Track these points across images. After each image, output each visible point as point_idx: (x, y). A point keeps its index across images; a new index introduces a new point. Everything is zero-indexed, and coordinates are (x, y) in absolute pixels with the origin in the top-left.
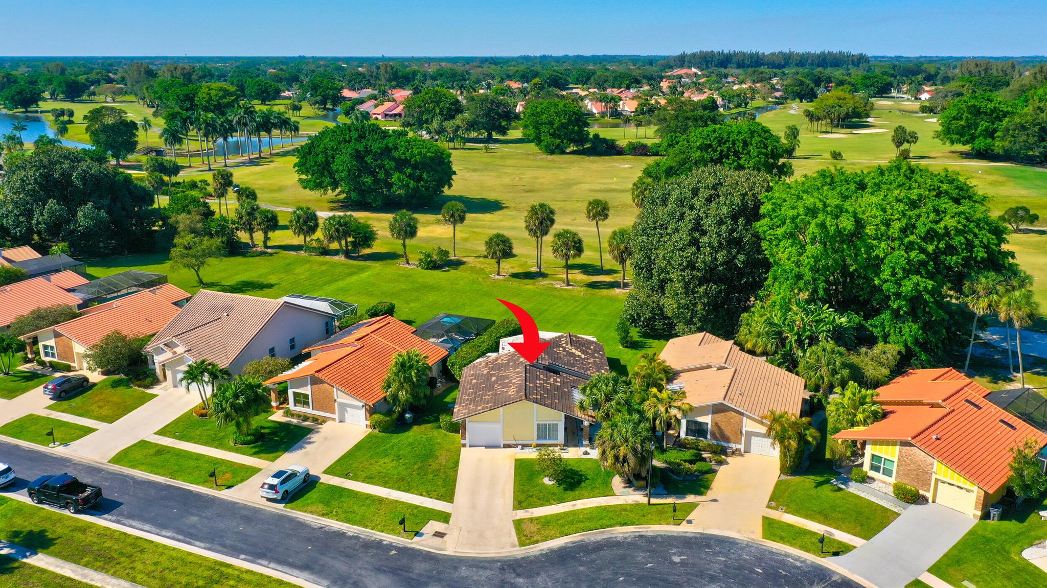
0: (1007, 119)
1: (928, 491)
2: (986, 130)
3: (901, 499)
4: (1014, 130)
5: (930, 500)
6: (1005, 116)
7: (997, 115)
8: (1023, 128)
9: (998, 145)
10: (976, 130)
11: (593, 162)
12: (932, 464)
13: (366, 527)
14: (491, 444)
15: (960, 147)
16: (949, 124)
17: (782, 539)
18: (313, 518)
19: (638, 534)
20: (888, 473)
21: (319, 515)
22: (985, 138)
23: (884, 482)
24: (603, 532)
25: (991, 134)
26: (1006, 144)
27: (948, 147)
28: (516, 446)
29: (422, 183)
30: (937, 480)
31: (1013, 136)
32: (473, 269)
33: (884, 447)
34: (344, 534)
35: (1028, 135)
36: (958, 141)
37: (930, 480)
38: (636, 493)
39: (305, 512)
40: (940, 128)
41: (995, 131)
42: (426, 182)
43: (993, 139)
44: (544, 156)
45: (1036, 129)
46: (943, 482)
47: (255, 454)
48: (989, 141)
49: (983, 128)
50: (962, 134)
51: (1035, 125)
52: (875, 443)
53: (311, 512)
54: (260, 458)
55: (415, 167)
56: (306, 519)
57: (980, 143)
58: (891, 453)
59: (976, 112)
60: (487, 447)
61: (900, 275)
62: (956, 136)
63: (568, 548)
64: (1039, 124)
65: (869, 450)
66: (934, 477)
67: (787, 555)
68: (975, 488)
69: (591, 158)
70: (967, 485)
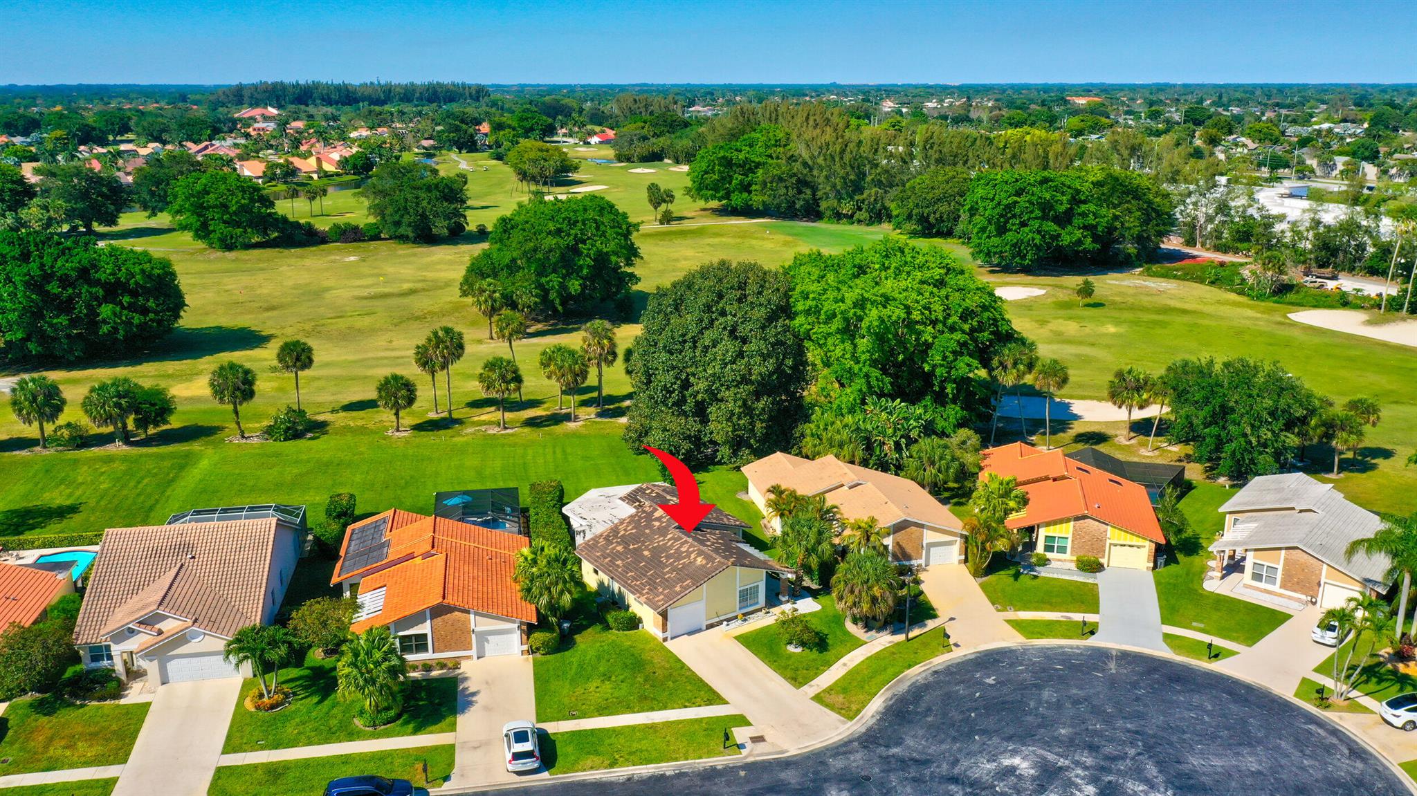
0: (760, 171)
1: (1103, 557)
2: (741, 183)
3: (1086, 571)
4: (771, 182)
5: (1105, 566)
6: (757, 167)
7: (749, 167)
8: (781, 179)
9: (757, 199)
10: (730, 183)
11: (302, 257)
12: (1106, 531)
13: (676, 760)
14: (693, 629)
15: (714, 204)
16: (702, 178)
17: (1042, 635)
18: (604, 773)
19: (930, 671)
20: (1062, 550)
21: (606, 768)
22: (741, 192)
23: (1059, 560)
24: (899, 681)
25: (746, 188)
26: (766, 198)
27: (701, 203)
28: (721, 623)
29: (152, 316)
30: (1111, 544)
31: (772, 190)
32: (346, 430)
33: (1058, 526)
34: (663, 776)
35: (786, 187)
36: (713, 197)
37: (1104, 546)
38: (881, 634)
39: (585, 770)
40: (690, 184)
41: (750, 185)
42: (156, 313)
43: (750, 192)
44: (219, 254)
45: (794, 180)
46: (1115, 545)
47: (416, 731)
48: (745, 195)
49: (738, 182)
50: (716, 190)
51: (791, 177)
52: (1048, 524)
53: (592, 768)
54: (431, 733)
55: (134, 294)
56: (598, 777)
57: (737, 199)
58: (1065, 531)
59: (728, 163)
60: (690, 633)
61: (951, 358)
62: (711, 192)
63: (892, 705)
64: (795, 175)
65: (1043, 533)
66: (1108, 542)
67: (1061, 647)
68: (1147, 543)
69: (293, 250)
70: (1140, 542)
